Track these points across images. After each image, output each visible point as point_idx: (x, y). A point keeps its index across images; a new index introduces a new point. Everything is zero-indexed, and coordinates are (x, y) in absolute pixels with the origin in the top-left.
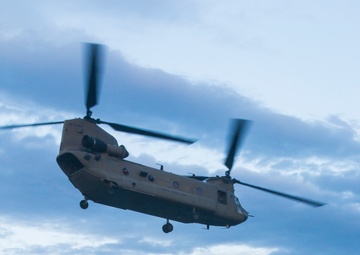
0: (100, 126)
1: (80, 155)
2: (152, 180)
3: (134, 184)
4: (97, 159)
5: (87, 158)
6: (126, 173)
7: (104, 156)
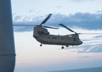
0: (42, 27)
1: (37, 35)
2: (56, 39)
3: (51, 41)
4: (42, 36)
5: (39, 36)
6: (49, 38)
7: (43, 35)
